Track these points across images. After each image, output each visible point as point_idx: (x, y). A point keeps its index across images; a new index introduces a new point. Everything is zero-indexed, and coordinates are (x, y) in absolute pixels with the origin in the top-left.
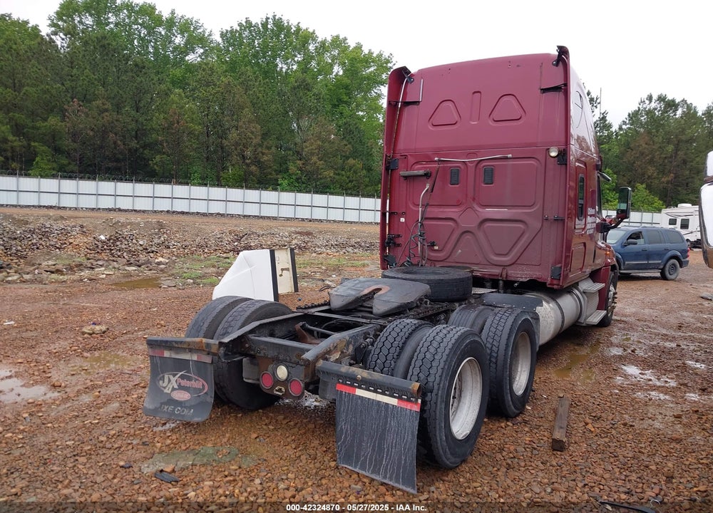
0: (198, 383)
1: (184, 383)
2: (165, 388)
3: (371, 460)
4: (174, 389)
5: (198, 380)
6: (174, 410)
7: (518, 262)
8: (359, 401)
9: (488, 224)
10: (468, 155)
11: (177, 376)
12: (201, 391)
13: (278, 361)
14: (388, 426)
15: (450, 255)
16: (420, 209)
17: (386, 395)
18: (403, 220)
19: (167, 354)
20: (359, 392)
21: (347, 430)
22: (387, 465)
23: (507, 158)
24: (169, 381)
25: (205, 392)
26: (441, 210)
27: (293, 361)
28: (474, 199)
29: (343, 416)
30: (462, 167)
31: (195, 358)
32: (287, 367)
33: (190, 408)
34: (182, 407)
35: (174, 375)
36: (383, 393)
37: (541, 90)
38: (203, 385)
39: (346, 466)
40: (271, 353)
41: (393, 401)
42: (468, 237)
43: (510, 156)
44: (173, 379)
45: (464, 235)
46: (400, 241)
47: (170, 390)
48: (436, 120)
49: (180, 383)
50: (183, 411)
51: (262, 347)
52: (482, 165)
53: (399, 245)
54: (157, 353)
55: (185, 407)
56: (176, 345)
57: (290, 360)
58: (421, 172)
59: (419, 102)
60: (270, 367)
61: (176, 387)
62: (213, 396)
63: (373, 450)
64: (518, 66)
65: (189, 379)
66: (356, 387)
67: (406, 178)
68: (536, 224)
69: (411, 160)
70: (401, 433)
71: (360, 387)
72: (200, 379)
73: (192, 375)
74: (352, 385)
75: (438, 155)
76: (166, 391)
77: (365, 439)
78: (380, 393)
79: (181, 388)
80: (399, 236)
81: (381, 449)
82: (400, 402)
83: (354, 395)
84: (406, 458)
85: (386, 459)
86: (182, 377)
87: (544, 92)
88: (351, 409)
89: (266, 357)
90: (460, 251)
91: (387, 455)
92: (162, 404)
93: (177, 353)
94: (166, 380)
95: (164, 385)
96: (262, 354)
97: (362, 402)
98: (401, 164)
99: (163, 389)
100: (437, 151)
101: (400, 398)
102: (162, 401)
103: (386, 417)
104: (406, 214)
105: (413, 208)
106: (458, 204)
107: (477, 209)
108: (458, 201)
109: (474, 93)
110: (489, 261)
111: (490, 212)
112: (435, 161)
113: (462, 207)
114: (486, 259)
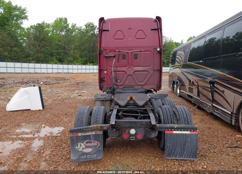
0: (95, 143)
1: (88, 145)
2: (79, 149)
3: (179, 153)
4: (83, 148)
5: (95, 142)
6: (87, 157)
7: (146, 84)
8: (175, 135)
9: (136, 72)
10: (128, 50)
11: (85, 143)
12: (96, 146)
13: (131, 128)
14: (187, 140)
15: (124, 83)
16: (113, 68)
17: (185, 131)
18: (105, 72)
19: (80, 134)
20: (175, 132)
21: (170, 146)
22: (186, 153)
23: (142, 51)
24: (81, 145)
25: (98, 146)
26: (120, 68)
27: (138, 126)
28: (131, 64)
29: (168, 142)
30: (127, 54)
31: (94, 133)
32: (135, 129)
33: (94, 154)
34: (90, 155)
35: (83, 143)
36: (184, 131)
37: (151, 29)
38: (97, 144)
39: (168, 158)
40: (127, 125)
41: (188, 132)
42: (130, 77)
43: (143, 50)
44: (82, 145)
45: (128, 76)
46: (105, 80)
47: (82, 149)
48: (116, 37)
49: (86, 145)
50: (91, 156)
51: (123, 123)
52: (133, 54)
53: (104, 81)
54: (75, 135)
55: (91, 154)
56: (85, 130)
57: (137, 126)
58: (113, 55)
59: (109, 30)
60: (127, 131)
61: (84, 147)
62: (103, 147)
63: (181, 149)
64: (143, 21)
65: (91, 142)
66: (173, 131)
67: (106, 57)
68: (151, 72)
69: (108, 51)
70: (192, 142)
71: (175, 130)
72: (96, 141)
73: (92, 141)
74: (171, 130)
75: (118, 49)
76: (80, 150)
77: (178, 147)
78: (183, 131)
79: (87, 147)
80: (104, 78)
81: (184, 148)
82: (191, 132)
83: (172, 134)
84: (194, 149)
85: (186, 152)
86: (87, 143)
87: (152, 30)
88: (172, 138)
89: (125, 127)
90: (127, 82)
91: (186, 150)
92: (80, 156)
93: (85, 133)
94: (79, 145)
95: (78, 148)
96: (123, 126)
97: (176, 135)
98: (104, 52)
99: (78, 150)
100: (117, 48)
101: (190, 131)
102: (79, 155)
103: (186, 138)
104: (106, 70)
105: (109, 68)
106: (126, 66)
107: (132, 67)
108: (126, 65)
109: (129, 29)
110: (137, 84)
111: (137, 68)
112: (117, 51)
113: (127, 67)
114: (136, 84)
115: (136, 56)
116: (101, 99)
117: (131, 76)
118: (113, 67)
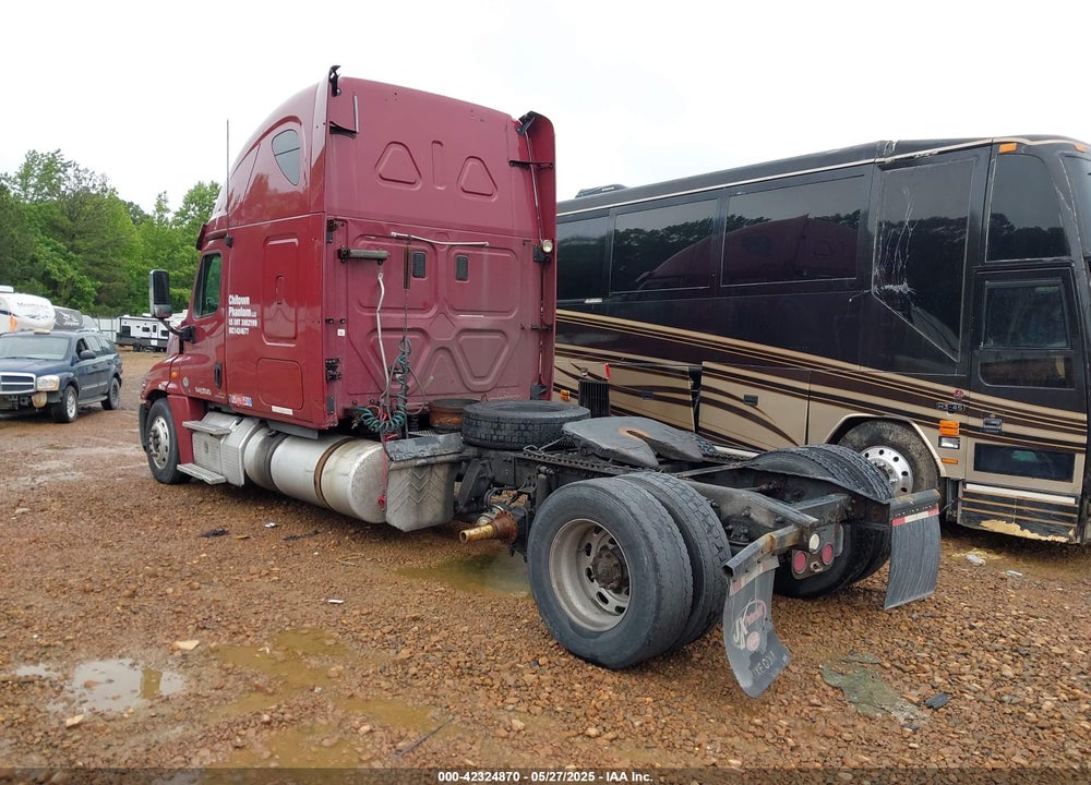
7: (499, 384)
9: (465, 337)
10: (437, 235)
14: (926, 539)
16: (378, 315)
18: (341, 332)
20: (907, 520)
21: (899, 565)
23: (483, 246)
26: (403, 316)
28: (446, 301)
30: (430, 252)
37: (511, 161)
39: (890, 607)
41: (926, 514)
42: (443, 355)
43: (487, 244)
45: (441, 351)
52: (453, 255)
53: (338, 377)
59: (355, 132)
63: (916, 570)
67: (346, 259)
69: (354, 230)
75: (397, 228)
77: (911, 563)
82: (929, 512)
83: (904, 524)
85: (922, 575)
87: (513, 166)
88: (903, 540)
90: (432, 377)
91: (923, 569)
98: (338, 236)
100: (393, 221)
103: (924, 533)
104: (347, 321)
105: (359, 312)
106: (425, 308)
107: (451, 314)
108: (425, 304)
109: (434, 142)
110: (468, 388)
111: (466, 319)
112: (392, 237)
113: (432, 312)
114: (465, 385)
115: (462, 267)
116: (419, 462)
117: (446, 353)
118: (382, 308)
